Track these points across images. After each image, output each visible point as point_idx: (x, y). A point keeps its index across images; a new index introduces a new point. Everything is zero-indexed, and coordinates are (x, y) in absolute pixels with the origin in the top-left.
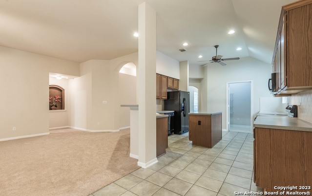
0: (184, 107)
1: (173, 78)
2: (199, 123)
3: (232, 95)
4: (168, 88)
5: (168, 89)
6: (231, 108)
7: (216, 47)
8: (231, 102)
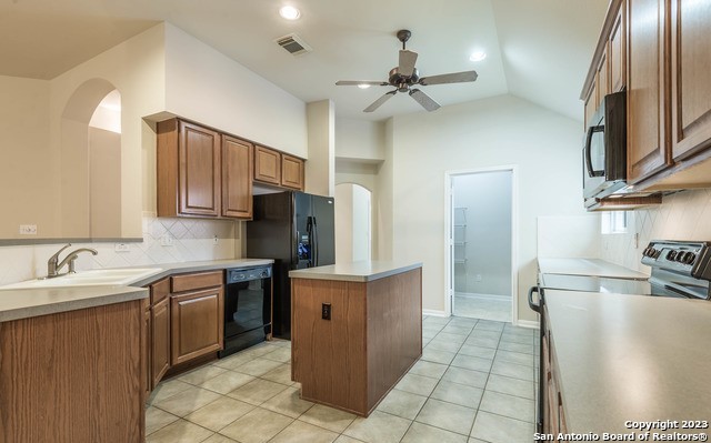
0: (308, 246)
1: (281, 153)
2: (326, 312)
3: (461, 212)
4: (257, 183)
5: (254, 184)
6: (459, 249)
7: (403, 35)
8: (460, 231)
